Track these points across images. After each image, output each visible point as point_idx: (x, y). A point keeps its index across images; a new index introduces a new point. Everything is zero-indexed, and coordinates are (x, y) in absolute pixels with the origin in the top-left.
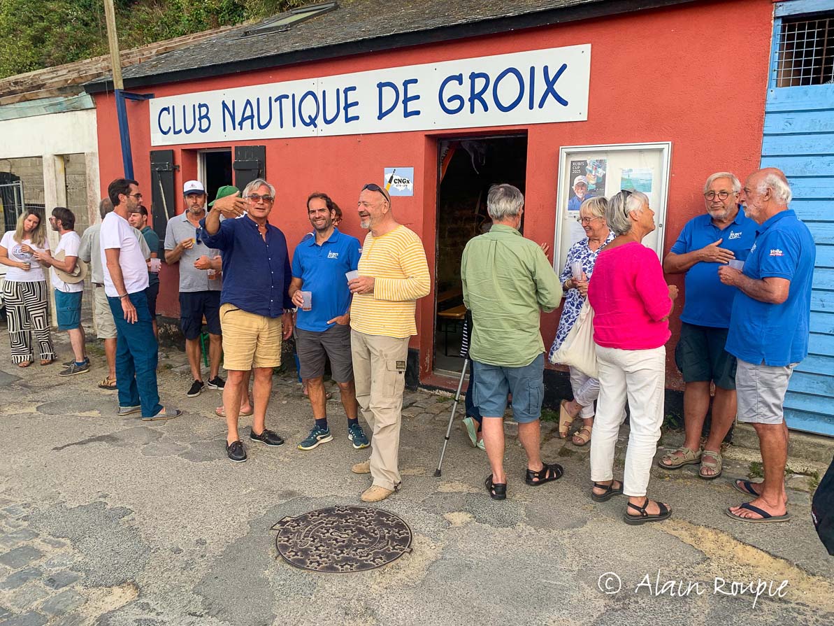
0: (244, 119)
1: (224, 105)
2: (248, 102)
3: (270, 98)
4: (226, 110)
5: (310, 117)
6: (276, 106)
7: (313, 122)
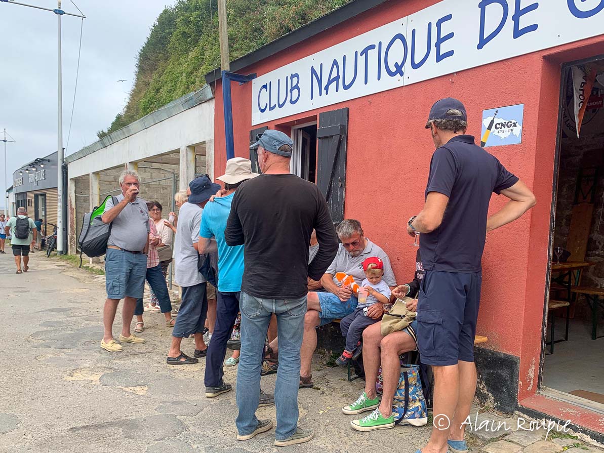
0: (330, 82)
1: (313, 71)
2: (335, 63)
3: (356, 52)
4: (314, 76)
5: (396, 65)
6: (361, 60)
7: (399, 70)
